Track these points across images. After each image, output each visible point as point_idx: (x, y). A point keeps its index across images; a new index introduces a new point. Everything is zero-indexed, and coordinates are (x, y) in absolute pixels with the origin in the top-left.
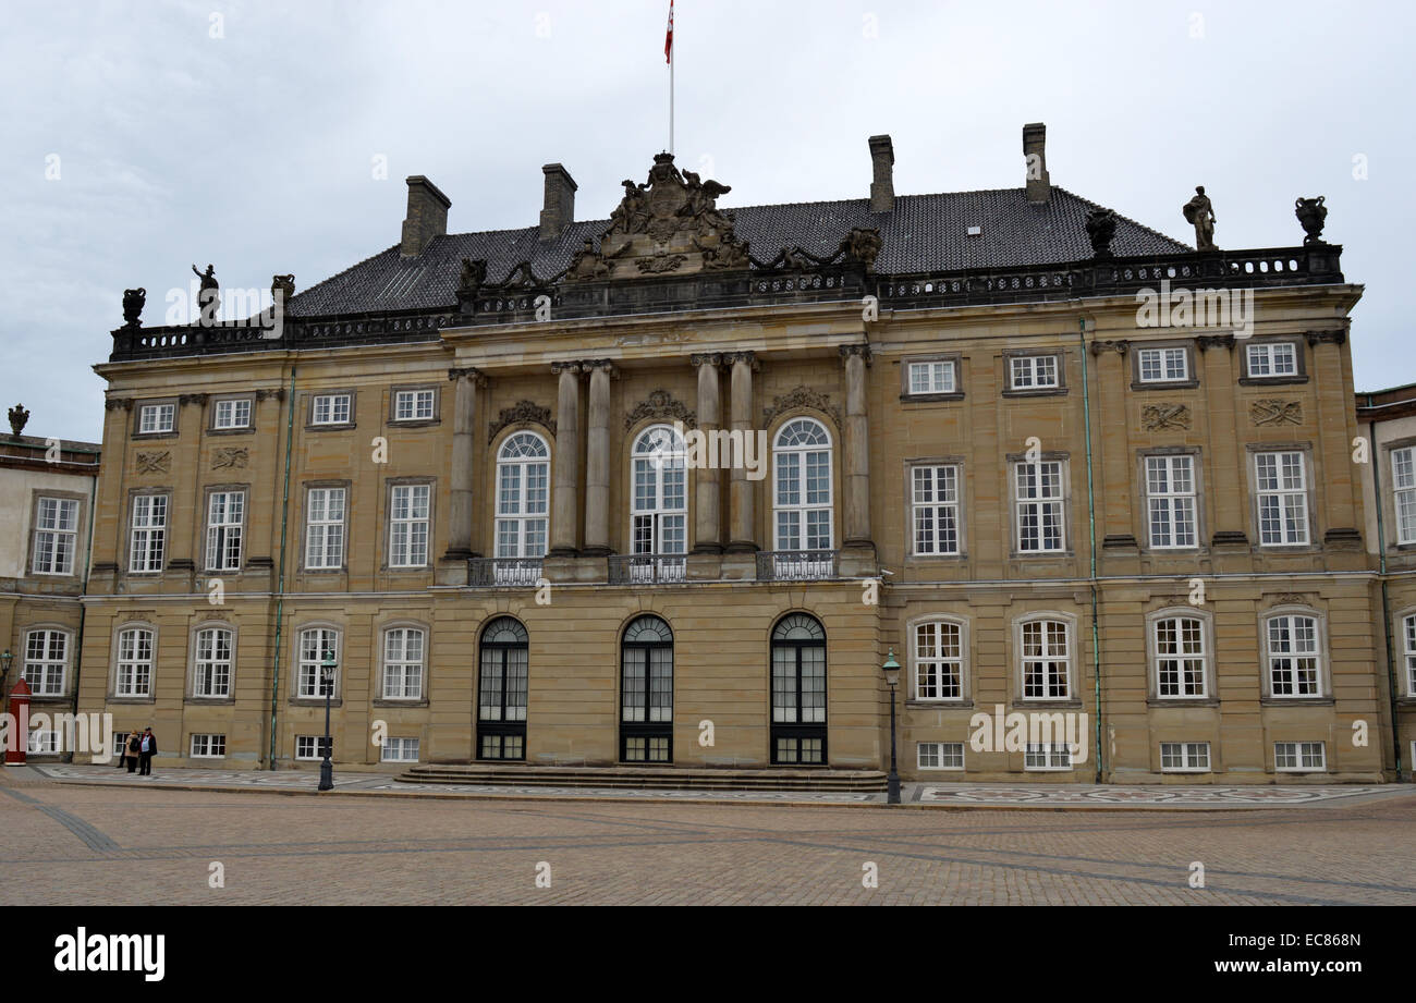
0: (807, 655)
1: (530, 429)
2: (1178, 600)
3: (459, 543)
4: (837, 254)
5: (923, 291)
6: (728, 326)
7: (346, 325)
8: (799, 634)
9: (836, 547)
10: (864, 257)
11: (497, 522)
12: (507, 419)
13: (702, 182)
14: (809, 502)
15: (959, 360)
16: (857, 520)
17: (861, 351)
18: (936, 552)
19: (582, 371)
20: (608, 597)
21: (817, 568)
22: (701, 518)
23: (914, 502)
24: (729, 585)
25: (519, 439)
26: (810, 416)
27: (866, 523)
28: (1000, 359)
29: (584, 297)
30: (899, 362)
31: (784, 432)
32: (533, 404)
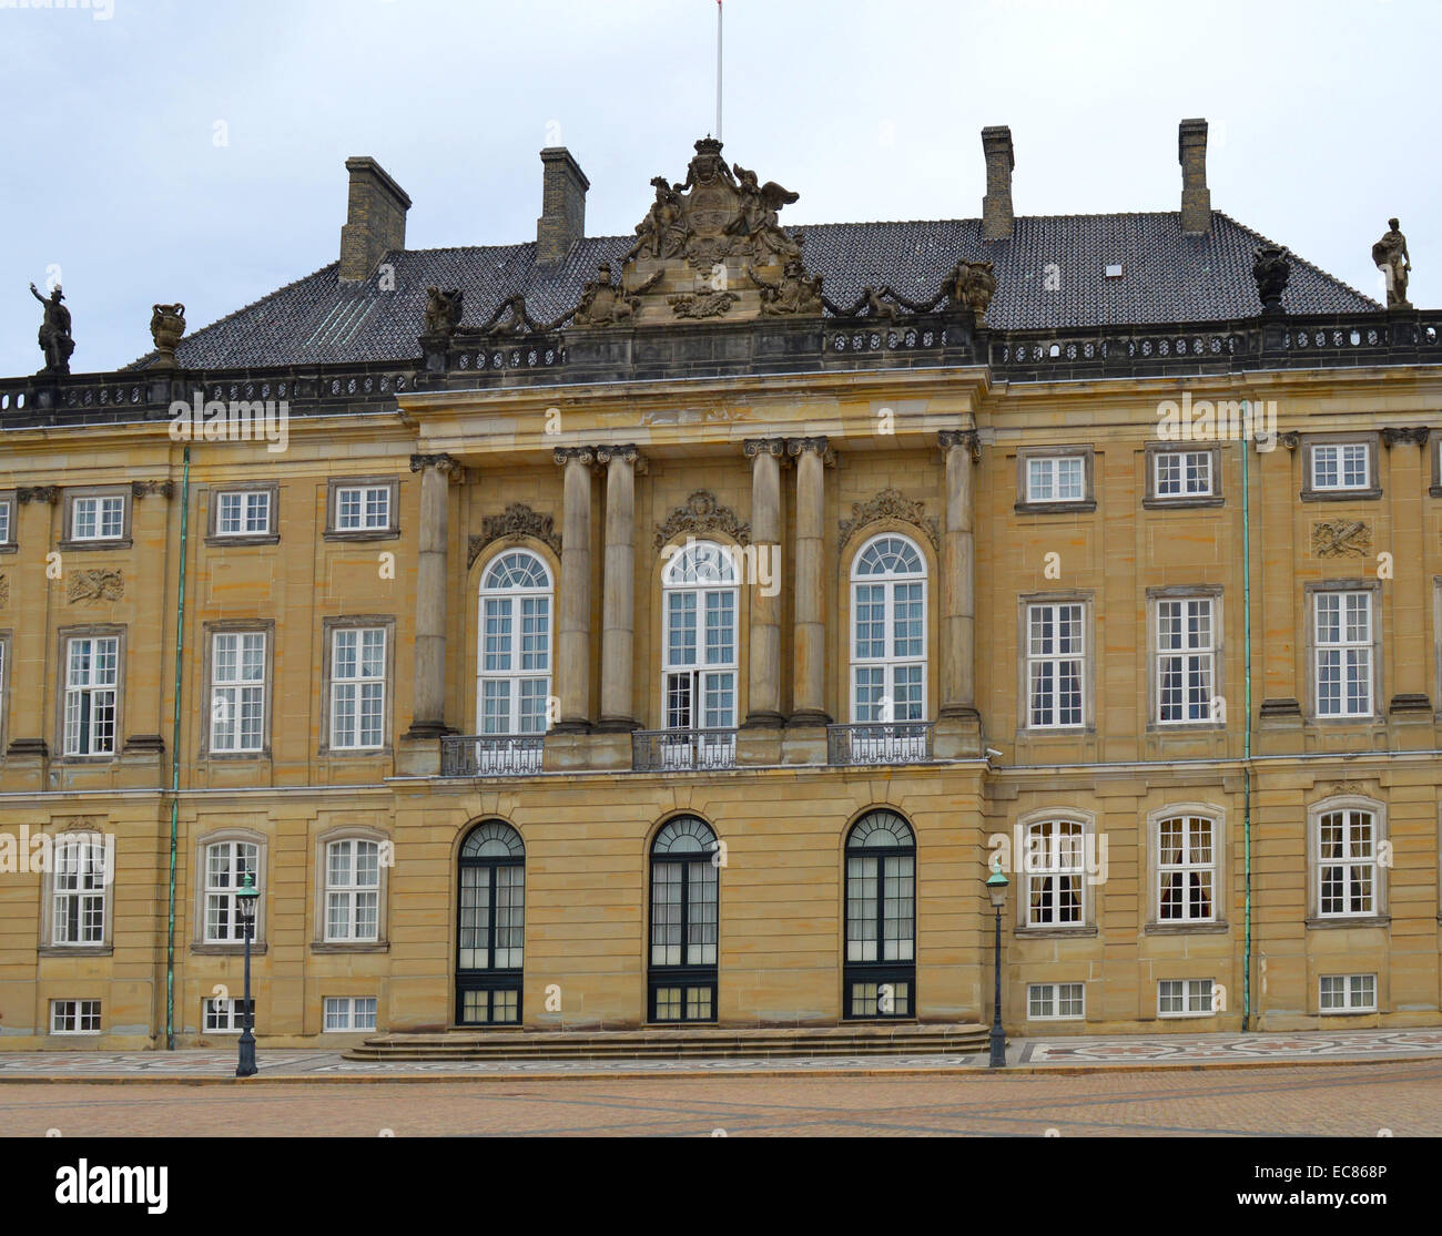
0: (892, 868)
1: (525, 546)
2: (1347, 786)
3: (428, 713)
4: (938, 299)
5: (1047, 356)
6: (794, 400)
7: (262, 384)
8: (882, 839)
9: (930, 718)
10: (973, 304)
11: (480, 683)
12: (495, 530)
13: (761, 184)
14: (897, 654)
15: (1090, 455)
16: (958, 679)
17: (966, 439)
18: (1056, 724)
19: (596, 462)
20: (631, 791)
21: (905, 746)
22: (756, 676)
23: (1030, 655)
24: (792, 772)
25: (510, 560)
26: (900, 532)
27: (968, 683)
28: (1142, 455)
29: (598, 351)
30: (1015, 456)
31: (866, 555)
32: (528, 508)
